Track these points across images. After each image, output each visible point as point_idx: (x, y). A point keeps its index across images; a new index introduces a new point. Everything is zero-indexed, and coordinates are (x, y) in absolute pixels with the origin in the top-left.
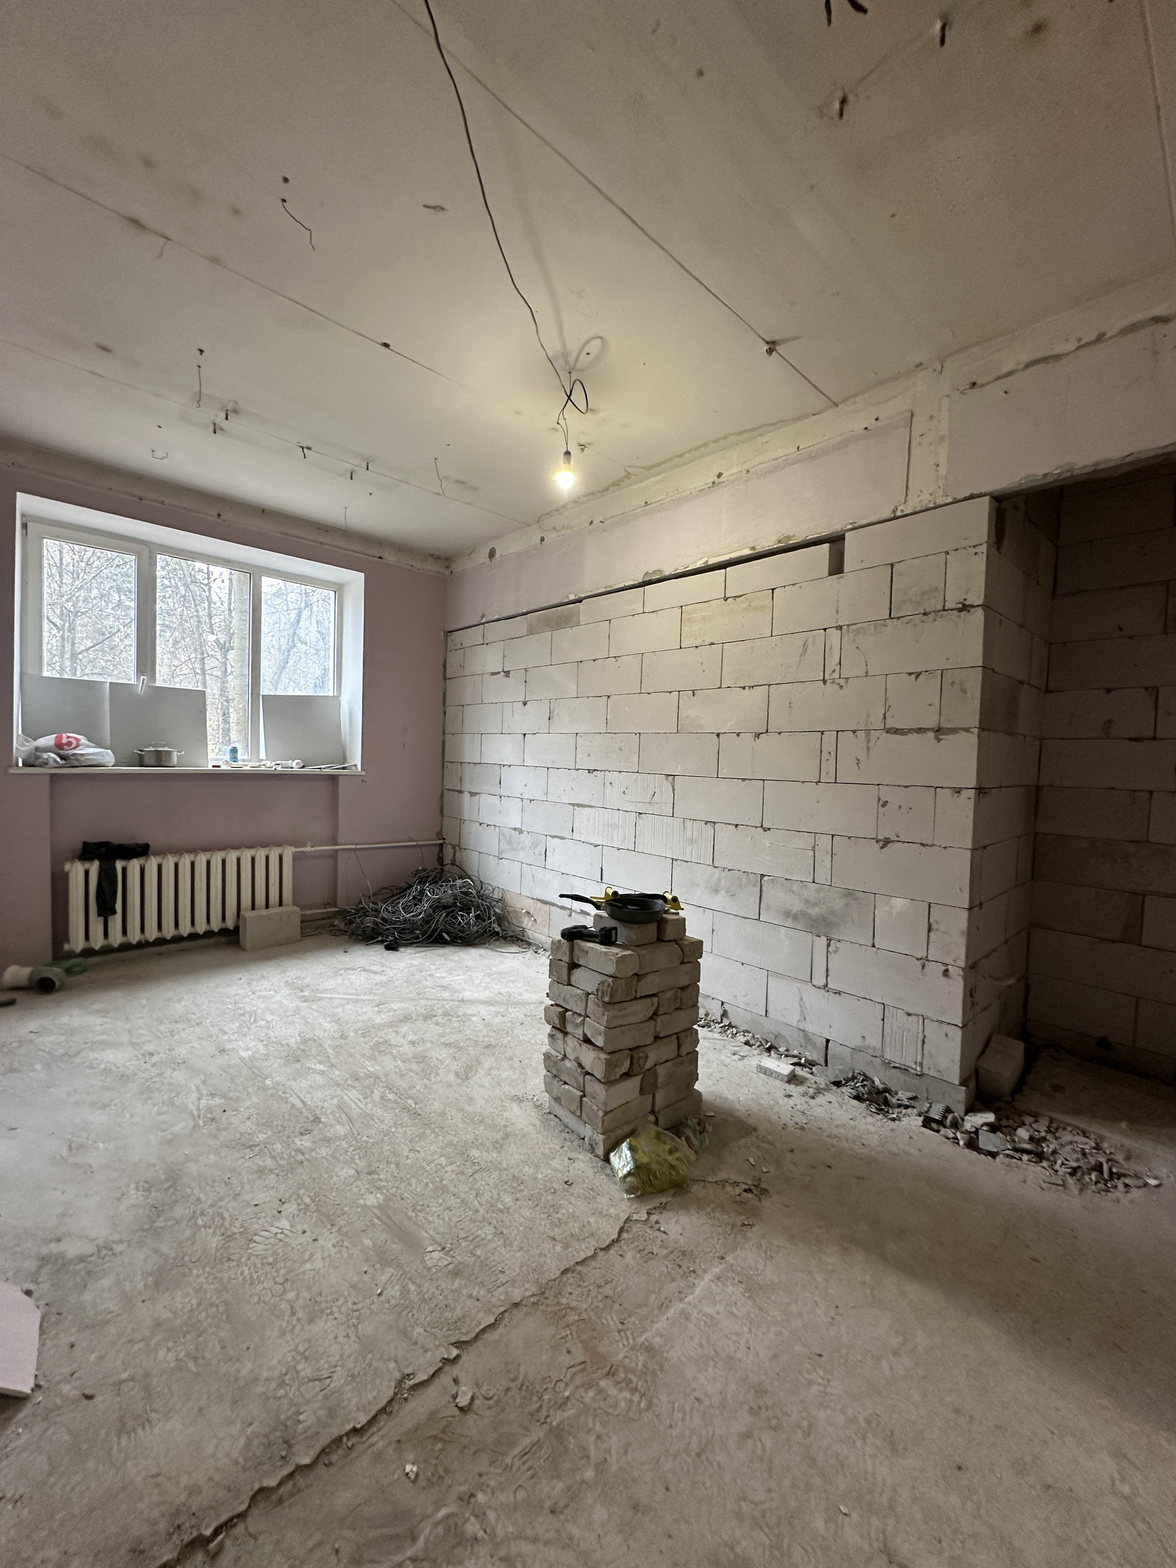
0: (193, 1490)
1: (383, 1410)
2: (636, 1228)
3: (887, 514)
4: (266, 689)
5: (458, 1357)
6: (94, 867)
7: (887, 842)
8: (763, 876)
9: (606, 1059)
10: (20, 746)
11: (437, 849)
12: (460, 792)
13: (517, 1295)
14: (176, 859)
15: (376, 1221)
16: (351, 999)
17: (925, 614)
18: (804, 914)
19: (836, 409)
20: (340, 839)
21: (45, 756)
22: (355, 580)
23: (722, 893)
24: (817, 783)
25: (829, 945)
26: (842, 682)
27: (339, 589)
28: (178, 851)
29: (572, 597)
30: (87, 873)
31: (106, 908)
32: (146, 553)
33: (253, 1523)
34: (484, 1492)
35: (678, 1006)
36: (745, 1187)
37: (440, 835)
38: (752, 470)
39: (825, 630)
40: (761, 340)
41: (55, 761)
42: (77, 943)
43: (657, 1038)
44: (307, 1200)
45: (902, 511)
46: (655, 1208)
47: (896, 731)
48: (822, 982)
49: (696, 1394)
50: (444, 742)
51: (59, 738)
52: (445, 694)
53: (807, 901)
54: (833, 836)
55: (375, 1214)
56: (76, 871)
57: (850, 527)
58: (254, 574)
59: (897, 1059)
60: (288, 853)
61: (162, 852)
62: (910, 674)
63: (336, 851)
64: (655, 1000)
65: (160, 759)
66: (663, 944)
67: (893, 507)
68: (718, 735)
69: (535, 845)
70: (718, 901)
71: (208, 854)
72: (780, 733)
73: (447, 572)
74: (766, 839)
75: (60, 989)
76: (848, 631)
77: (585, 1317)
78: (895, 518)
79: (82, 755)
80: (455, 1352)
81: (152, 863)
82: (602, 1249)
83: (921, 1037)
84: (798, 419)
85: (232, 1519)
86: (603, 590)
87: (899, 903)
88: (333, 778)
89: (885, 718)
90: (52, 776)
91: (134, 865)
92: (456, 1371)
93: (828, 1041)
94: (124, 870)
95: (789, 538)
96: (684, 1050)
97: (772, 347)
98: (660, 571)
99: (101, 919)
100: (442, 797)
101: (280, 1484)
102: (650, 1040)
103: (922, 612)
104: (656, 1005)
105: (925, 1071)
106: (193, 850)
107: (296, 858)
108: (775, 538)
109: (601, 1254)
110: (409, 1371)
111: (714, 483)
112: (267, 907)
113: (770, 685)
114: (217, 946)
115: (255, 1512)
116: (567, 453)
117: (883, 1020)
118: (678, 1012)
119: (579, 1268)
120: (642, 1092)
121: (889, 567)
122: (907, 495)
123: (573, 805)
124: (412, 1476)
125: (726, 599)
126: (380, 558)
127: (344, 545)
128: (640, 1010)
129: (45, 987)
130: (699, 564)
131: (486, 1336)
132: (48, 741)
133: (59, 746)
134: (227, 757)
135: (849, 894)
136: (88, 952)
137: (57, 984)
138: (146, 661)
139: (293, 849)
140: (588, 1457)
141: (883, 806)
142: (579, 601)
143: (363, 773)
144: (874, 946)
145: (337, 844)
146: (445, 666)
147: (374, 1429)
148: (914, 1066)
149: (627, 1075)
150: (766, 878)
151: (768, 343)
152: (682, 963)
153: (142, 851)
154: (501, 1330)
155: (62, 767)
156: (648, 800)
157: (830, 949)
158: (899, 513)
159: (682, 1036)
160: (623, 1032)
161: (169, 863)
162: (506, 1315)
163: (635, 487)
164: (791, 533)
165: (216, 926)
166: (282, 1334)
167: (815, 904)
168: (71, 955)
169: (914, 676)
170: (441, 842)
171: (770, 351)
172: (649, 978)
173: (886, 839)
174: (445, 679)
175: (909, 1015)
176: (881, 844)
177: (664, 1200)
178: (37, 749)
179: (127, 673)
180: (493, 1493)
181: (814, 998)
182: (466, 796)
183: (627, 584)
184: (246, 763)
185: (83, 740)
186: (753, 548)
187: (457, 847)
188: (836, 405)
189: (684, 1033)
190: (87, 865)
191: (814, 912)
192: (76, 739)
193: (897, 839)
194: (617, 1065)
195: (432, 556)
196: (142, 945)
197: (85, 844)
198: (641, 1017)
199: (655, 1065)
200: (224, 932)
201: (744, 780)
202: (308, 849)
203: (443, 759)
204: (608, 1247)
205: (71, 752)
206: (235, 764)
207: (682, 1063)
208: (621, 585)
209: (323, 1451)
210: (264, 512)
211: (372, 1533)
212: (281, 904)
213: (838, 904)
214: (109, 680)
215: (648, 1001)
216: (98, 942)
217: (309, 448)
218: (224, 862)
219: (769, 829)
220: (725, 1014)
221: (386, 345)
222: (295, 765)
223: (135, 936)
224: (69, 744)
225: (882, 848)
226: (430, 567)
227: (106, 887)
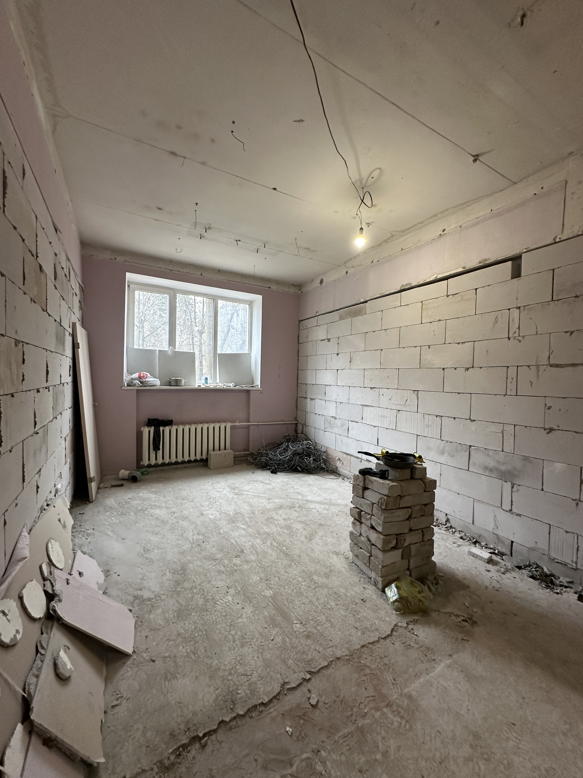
0: (195, 714)
1: (275, 697)
2: (400, 630)
3: (550, 241)
4: (219, 351)
5: (310, 679)
6: (152, 429)
7: (551, 430)
8: (470, 446)
9: (383, 538)
10: (126, 378)
11: (294, 426)
12: (306, 398)
13: (339, 654)
14: (183, 427)
15: (270, 604)
16: (256, 496)
17: (576, 297)
18: (497, 469)
19: (516, 186)
20: (251, 420)
21: (135, 382)
22: (258, 299)
23: (446, 454)
24: (504, 395)
25: (512, 487)
26: (520, 338)
27: (251, 303)
28: (184, 424)
29: (362, 300)
30: (149, 431)
31: (156, 448)
32: (173, 293)
33: (220, 735)
34: (324, 751)
35: (422, 514)
36: (464, 618)
37: (296, 419)
38: (463, 226)
39: (509, 309)
40: (470, 156)
41: (138, 384)
42: (146, 462)
43: (411, 530)
44: (239, 589)
45: (560, 238)
46: (411, 621)
47: (557, 366)
48: (508, 508)
49: (438, 728)
50: (298, 374)
51: (140, 374)
52: (298, 351)
53: (498, 462)
54: (515, 425)
55: (269, 600)
56: (146, 430)
57: (525, 250)
58: (215, 299)
59: (560, 558)
60: (229, 425)
61: (178, 424)
62: (566, 332)
63: (249, 425)
64: (410, 510)
65: (177, 383)
66: (414, 480)
67: (554, 237)
68: (443, 369)
69: (343, 425)
70: (443, 459)
71: (196, 425)
72: (481, 368)
73: (300, 292)
74: (473, 426)
75: (139, 481)
76: (524, 309)
77: (374, 672)
78: (555, 243)
79: (148, 381)
80: (308, 676)
81: (174, 428)
82: (382, 638)
83: (576, 546)
84: (491, 195)
85: (210, 731)
86: (379, 296)
87: (559, 466)
88: (248, 392)
89: (549, 358)
90: (137, 390)
91: (167, 429)
92: (309, 686)
93: (512, 542)
94: (163, 431)
95: (486, 260)
96: (426, 538)
97: (476, 158)
98: (410, 284)
99: (154, 452)
100: (297, 400)
101: (230, 721)
102: (407, 531)
103: (575, 295)
104: (410, 512)
105: (579, 567)
106: (190, 423)
107: (232, 428)
108: (478, 261)
109: (382, 641)
110: (287, 681)
111: (440, 235)
112: (220, 450)
113: (474, 342)
114: (199, 466)
115: (220, 731)
116: (362, 229)
117: (549, 533)
118: (423, 518)
119: (370, 646)
120: (402, 558)
121: (552, 271)
122: (563, 229)
123: (363, 405)
124: (290, 733)
125: (448, 296)
126: (269, 288)
127: (254, 283)
128: (402, 514)
129: (134, 479)
130: (432, 279)
131: (324, 671)
132: (136, 375)
133: (140, 377)
134: (203, 381)
135: (526, 459)
136: (149, 466)
137: (138, 479)
138: (172, 341)
139: (231, 424)
140: (378, 747)
141: (549, 409)
142: (366, 302)
143: (261, 389)
144: (542, 490)
145: (249, 422)
146: (298, 337)
147: (271, 705)
148: (571, 563)
149: (394, 548)
150: (472, 448)
151: (474, 156)
152: (425, 491)
153: (169, 423)
154: (330, 670)
155: (141, 386)
156: (403, 403)
157: (514, 490)
158: (557, 240)
159: (425, 530)
160: (392, 525)
161: (180, 428)
162: (333, 663)
163: (396, 242)
164: (487, 258)
165: (198, 458)
166: (230, 650)
167: (503, 464)
168: (143, 467)
169: (569, 334)
170: (297, 422)
171: (475, 161)
172: (406, 498)
173: (550, 428)
174: (299, 343)
175: (567, 532)
176: (547, 431)
177: (416, 618)
178: (132, 379)
179: (165, 347)
180: (329, 753)
181: (502, 516)
182: (309, 400)
183: (392, 292)
184: (211, 385)
185: (149, 375)
186: (464, 268)
187: (304, 425)
188: (515, 183)
189: (426, 529)
190: (149, 429)
191: (503, 468)
192: (146, 374)
193: (558, 428)
194: (389, 542)
195: (293, 285)
196: (170, 464)
197: (149, 419)
198: (401, 518)
199: (410, 545)
200: (202, 460)
201: (459, 393)
202: (237, 424)
203: (298, 382)
204: (385, 638)
205: (144, 380)
206: (207, 385)
207: (425, 545)
208: (389, 292)
209: (248, 710)
210: (220, 271)
211: (272, 756)
212: (225, 449)
213: (518, 464)
214: (158, 349)
215: (406, 510)
216: (153, 462)
217: (239, 241)
218: (202, 429)
219: (474, 421)
220: (448, 520)
221: (275, 189)
222: (231, 385)
223: (167, 460)
224: (144, 376)
225: (548, 433)
226: (292, 290)
227: (157, 438)
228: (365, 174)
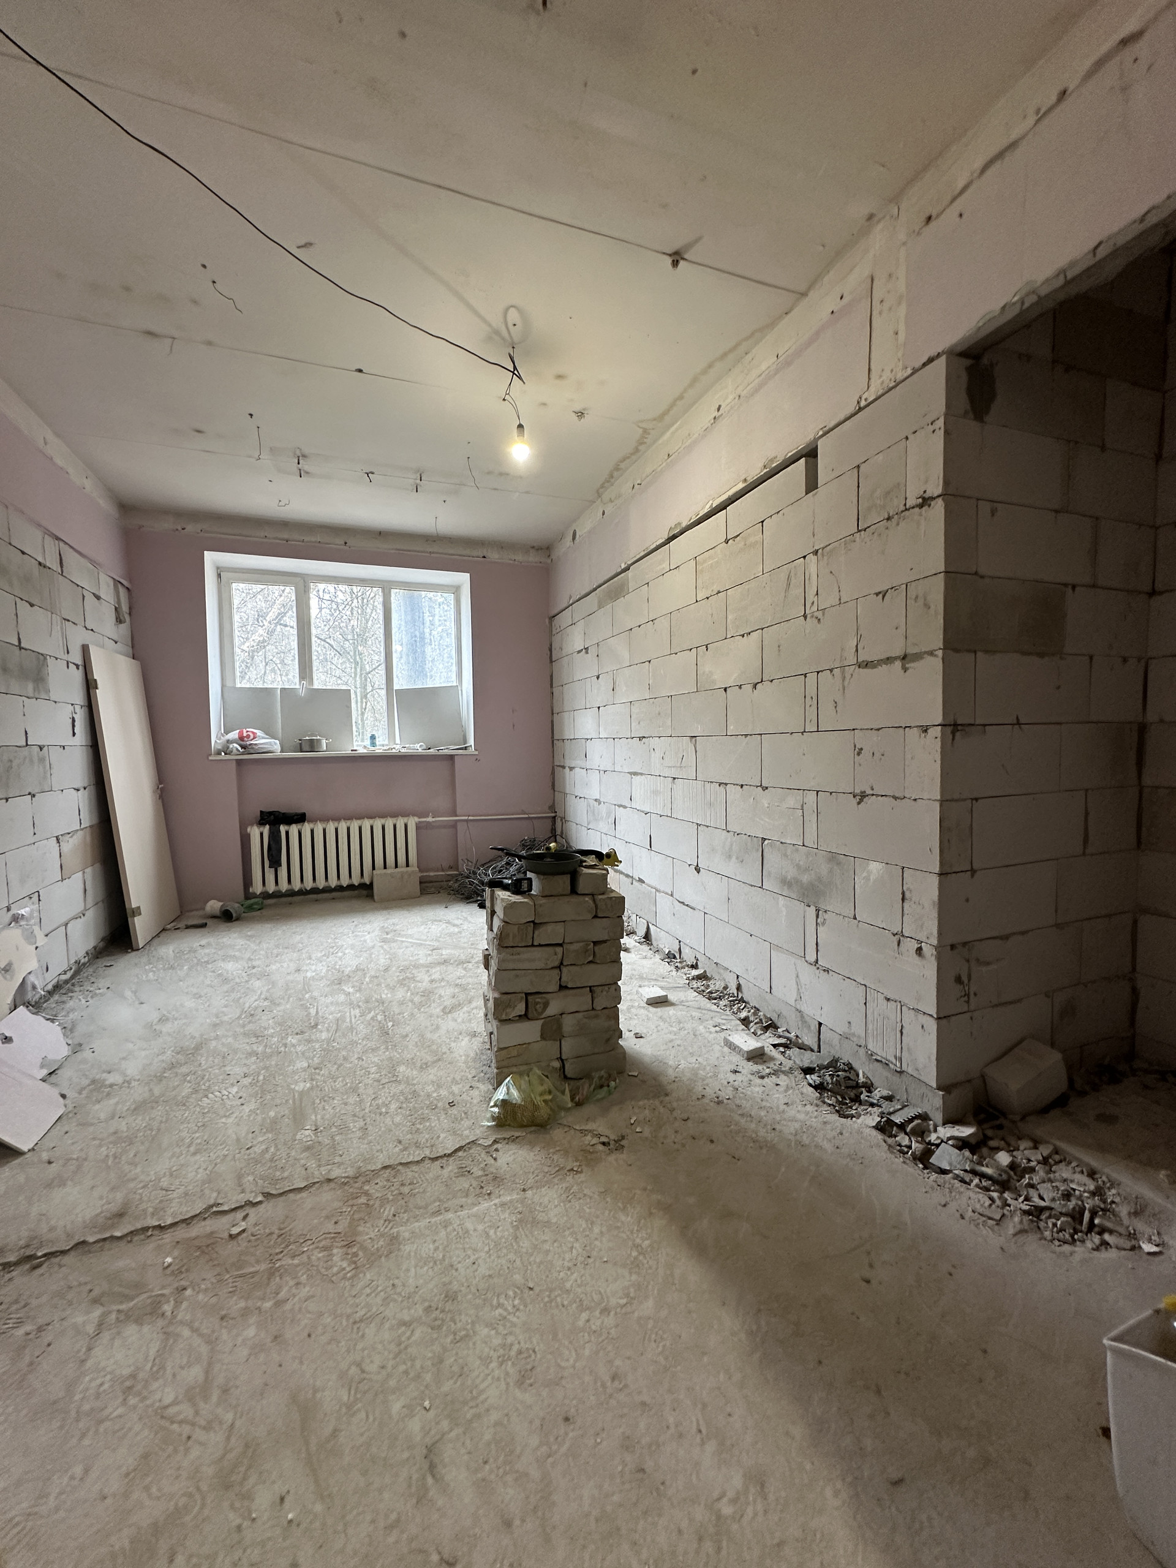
0: (52, 1229)
1: (183, 1221)
2: (474, 1151)
3: (852, 408)
4: (396, 687)
5: (260, 1202)
6: (266, 830)
7: (863, 796)
8: (764, 839)
9: (495, 998)
10: (216, 739)
11: (549, 822)
12: (564, 767)
13: (336, 1173)
14: (336, 824)
15: (291, 1102)
17: (888, 519)
18: (797, 881)
19: (805, 302)
20: (459, 811)
21: (231, 746)
22: (463, 579)
23: (734, 859)
24: (802, 733)
25: (817, 916)
26: (819, 614)
27: (456, 590)
28: (325, 819)
29: (623, 566)
30: (262, 834)
31: (275, 863)
32: (302, 584)
33: (67, 1260)
34: (194, 1289)
35: (591, 958)
36: (603, 1139)
37: (552, 808)
38: (743, 394)
39: (804, 557)
40: (659, 255)
41: (237, 749)
42: (257, 888)
43: (562, 988)
44: (261, 1078)
45: (866, 400)
46: (505, 1139)
47: (866, 665)
48: (813, 959)
49: (396, 1282)
50: (552, 722)
51: (241, 733)
52: (552, 676)
53: (798, 866)
54: (818, 792)
55: (294, 1096)
56: (255, 832)
57: (821, 433)
58: (386, 587)
59: (881, 1053)
60: (412, 822)
61: (313, 820)
62: (877, 594)
63: (456, 821)
64: (559, 950)
65: (313, 745)
66: (576, 896)
67: (857, 398)
68: (725, 690)
69: (609, 814)
70: (731, 868)
71: (349, 823)
72: (772, 681)
73: (549, 561)
74: (765, 799)
75: (237, 919)
76: (823, 555)
77: (371, 1203)
78: (860, 409)
79: (256, 744)
80: (260, 1198)
81: (306, 828)
82: (430, 1159)
83: (899, 1025)
84: (772, 325)
85: (57, 1252)
86: (642, 554)
87: (875, 867)
88: (451, 758)
89: (857, 650)
90: (237, 760)
91: (294, 829)
92: (252, 1211)
93: (820, 1024)
94: (287, 833)
95: (772, 461)
96: (600, 1003)
97: (676, 258)
98: (679, 524)
99: (273, 870)
100: (553, 773)
101: (94, 1242)
102: (554, 987)
103: (886, 517)
104: (560, 956)
105: (904, 1068)
106: (337, 819)
107: (418, 827)
108: (761, 465)
109: (427, 1161)
110: (221, 1202)
111: (715, 418)
112: (396, 866)
113: (762, 629)
114: (358, 897)
115: (72, 1253)
116: (520, 426)
117: (865, 1004)
118: (592, 966)
119: (400, 1167)
120: (543, 1037)
121: (856, 470)
122: (869, 379)
123: (631, 773)
124: (166, 1264)
125: (727, 541)
126: (484, 557)
127: (451, 551)
128: (538, 958)
129: (227, 917)
130: (706, 510)
131: (291, 1195)
132: (234, 735)
133: (241, 738)
134: (368, 742)
135: (833, 857)
136: (266, 895)
137: (234, 915)
138: (305, 669)
139: (417, 819)
140: (278, 1294)
141: (859, 754)
142: (627, 569)
143: (477, 753)
144: (855, 918)
145: (456, 816)
146: (551, 650)
147: (172, 1230)
148: (894, 1061)
149: (525, 1017)
150: (766, 842)
151: (670, 255)
152: (596, 917)
153: (300, 818)
154: (304, 1194)
155: (243, 754)
156: (679, 765)
157: (819, 920)
158: (863, 403)
159: (598, 990)
160: (517, 976)
161: (319, 828)
162: (317, 1185)
164: (771, 455)
165: (356, 881)
166: (173, 1156)
167: (807, 870)
168: (255, 896)
169: (881, 596)
170: (553, 815)
171: (675, 264)
172: (550, 928)
173: (862, 792)
174: (551, 662)
175: (888, 1000)
176: (858, 798)
177: (517, 1134)
178: (228, 741)
179: (291, 679)
180: (198, 1292)
181: (808, 974)
182: (567, 769)
183: (658, 543)
184: (383, 746)
185: (259, 733)
186: (745, 480)
187: (564, 819)
188: (804, 294)
189: (600, 988)
190: (262, 829)
191: (805, 878)
192: (253, 733)
193: (871, 792)
194: (510, 1005)
195: (533, 547)
196: (302, 892)
197: (261, 812)
198: (539, 965)
199: (561, 1014)
200: (362, 886)
201: (746, 735)
202: (430, 819)
203: (553, 737)
204: (437, 1158)
205: (248, 743)
206: (373, 748)
207: (597, 1016)
208: (654, 546)
209: (132, 1232)
210: (381, 534)
211: (117, 1289)
212: (407, 865)
213: (824, 869)
214: (280, 687)
215: (550, 950)
216: (271, 888)
217: (372, 473)
218: (360, 828)
219: (767, 788)
220: (739, 988)
221: (360, 371)
222: (418, 748)
223: (297, 885)
224: (248, 736)
225: (859, 803)
226: (533, 558)
227: (273, 846)
228: (496, 321)
